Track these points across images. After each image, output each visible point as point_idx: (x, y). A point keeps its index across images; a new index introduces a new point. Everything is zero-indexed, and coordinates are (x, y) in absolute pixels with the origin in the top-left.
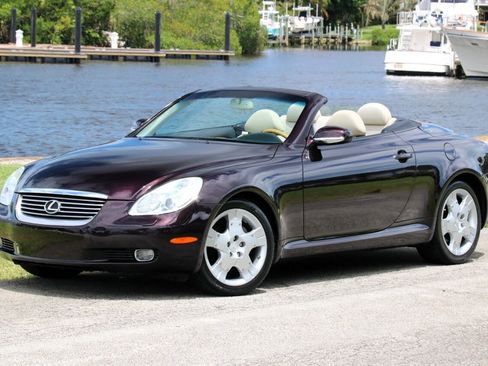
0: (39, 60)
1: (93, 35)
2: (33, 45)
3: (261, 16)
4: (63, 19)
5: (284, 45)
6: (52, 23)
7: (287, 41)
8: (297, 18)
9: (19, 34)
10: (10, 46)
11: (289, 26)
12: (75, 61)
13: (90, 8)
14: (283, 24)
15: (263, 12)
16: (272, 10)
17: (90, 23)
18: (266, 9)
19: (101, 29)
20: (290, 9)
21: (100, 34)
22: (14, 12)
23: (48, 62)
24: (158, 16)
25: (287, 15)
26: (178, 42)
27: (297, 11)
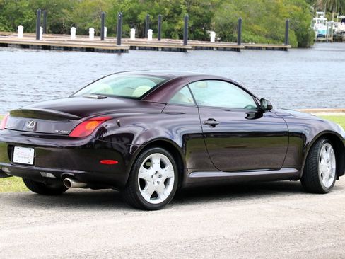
0: (160, 49)
1: (200, 33)
2: (159, 40)
3: (315, 22)
4: (180, 22)
5: (330, 41)
6: (173, 25)
7: (331, 38)
8: (340, 23)
9: (150, 32)
10: (144, 40)
11: (334, 28)
12: (183, 50)
13: (198, 15)
14: (330, 27)
15: (316, 19)
16: (323, 18)
17: (198, 25)
18: (319, 17)
19: (205, 29)
20: (335, 17)
21: (205, 32)
22: (148, 17)
23: (166, 51)
24: (240, 21)
25: (333, 21)
26: (255, 38)
27: (340, 19)
